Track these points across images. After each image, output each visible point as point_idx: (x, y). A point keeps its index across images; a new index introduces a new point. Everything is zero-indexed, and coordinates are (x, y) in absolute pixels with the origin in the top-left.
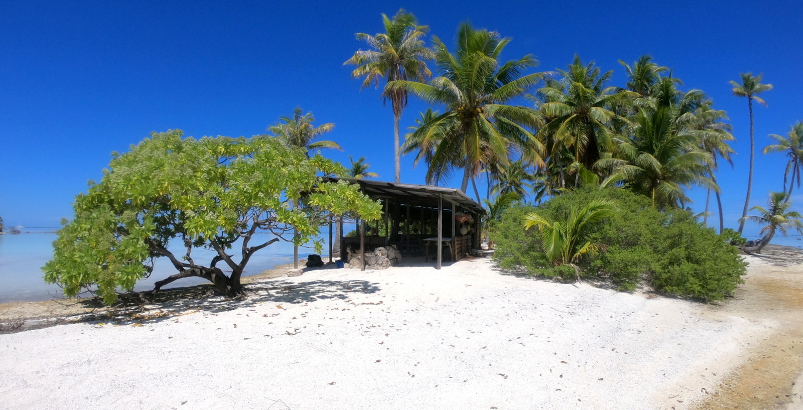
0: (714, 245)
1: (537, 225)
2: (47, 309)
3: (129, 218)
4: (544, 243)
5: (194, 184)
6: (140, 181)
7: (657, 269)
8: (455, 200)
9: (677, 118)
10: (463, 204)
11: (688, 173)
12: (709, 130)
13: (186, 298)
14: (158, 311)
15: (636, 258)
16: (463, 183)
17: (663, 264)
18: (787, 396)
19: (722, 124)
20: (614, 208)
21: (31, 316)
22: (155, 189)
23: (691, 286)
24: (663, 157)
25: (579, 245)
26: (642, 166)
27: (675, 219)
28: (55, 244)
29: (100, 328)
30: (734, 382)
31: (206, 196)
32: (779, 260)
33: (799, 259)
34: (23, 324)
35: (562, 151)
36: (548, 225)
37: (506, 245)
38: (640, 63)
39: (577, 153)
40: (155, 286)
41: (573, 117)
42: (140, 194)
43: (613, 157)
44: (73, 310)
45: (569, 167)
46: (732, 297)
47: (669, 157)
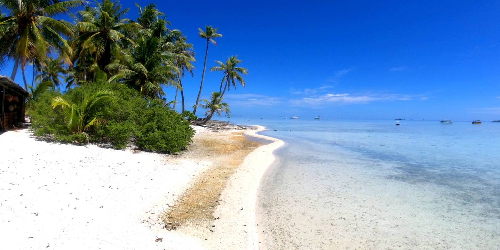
0: (174, 120)
1: (61, 105)
4: (66, 118)
7: (139, 135)
8: (6, 84)
9: (162, 45)
10: (12, 88)
11: (164, 78)
12: (181, 54)
15: (126, 128)
16: (13, 72)
17: (143, 131)
18: (216, 202)
19: (190, 51)
20: (113, 96)
23: (161, 144)
24: (149, 68)
25: (89, 120)
26: (136, 71)
27: (152, 104)
30: (186, 198)
32: (216, 129)
33: (227, 128)
35: (88, 56)
36: (69, 105)
37: (39, 119)
38: (148, 8)
39: (96, 58)
41: (97, 33)
43: (120, 63)
45: (90, 67)
46: (187, 150)
47: (154, 67)
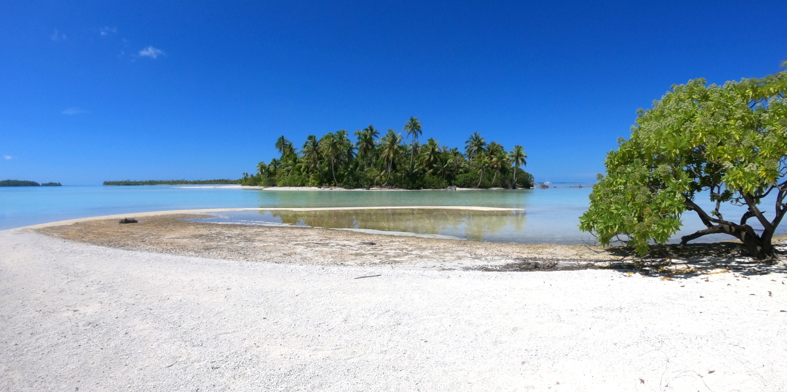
2: (576, 253)
3: (666, 171)
5: (729, 133)
6: (672, 135)
13: (710, 255)
14: (685, 266)
21: (563, 258)
22: (688, 141)
28: (591, 197)
29: (629, 276)
31: (743, 145)
34: (557, 264)
40: (681, 241)
42: (674, 148)
44: (600, 256)
